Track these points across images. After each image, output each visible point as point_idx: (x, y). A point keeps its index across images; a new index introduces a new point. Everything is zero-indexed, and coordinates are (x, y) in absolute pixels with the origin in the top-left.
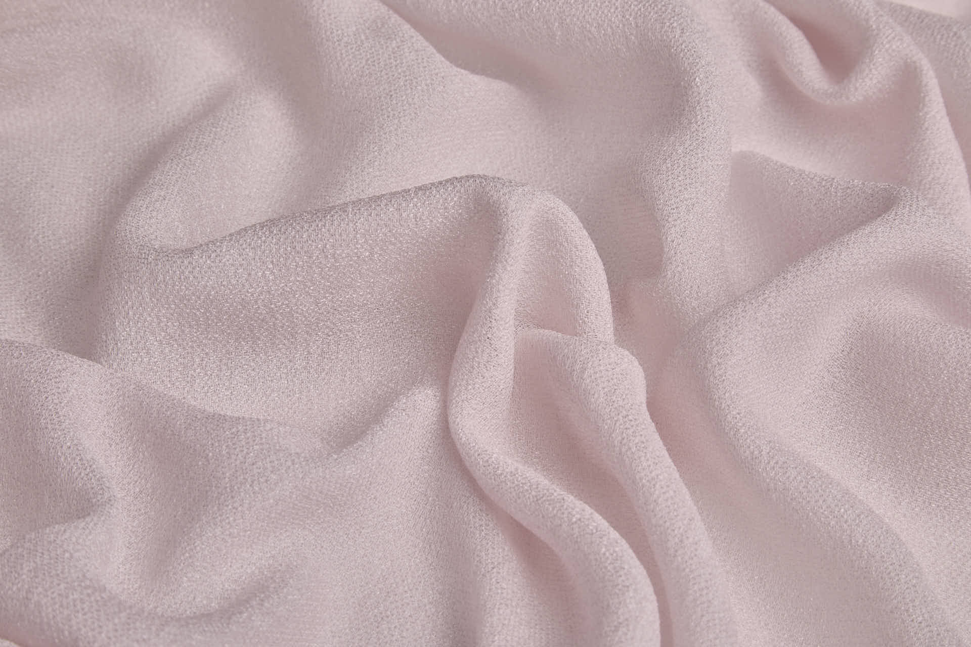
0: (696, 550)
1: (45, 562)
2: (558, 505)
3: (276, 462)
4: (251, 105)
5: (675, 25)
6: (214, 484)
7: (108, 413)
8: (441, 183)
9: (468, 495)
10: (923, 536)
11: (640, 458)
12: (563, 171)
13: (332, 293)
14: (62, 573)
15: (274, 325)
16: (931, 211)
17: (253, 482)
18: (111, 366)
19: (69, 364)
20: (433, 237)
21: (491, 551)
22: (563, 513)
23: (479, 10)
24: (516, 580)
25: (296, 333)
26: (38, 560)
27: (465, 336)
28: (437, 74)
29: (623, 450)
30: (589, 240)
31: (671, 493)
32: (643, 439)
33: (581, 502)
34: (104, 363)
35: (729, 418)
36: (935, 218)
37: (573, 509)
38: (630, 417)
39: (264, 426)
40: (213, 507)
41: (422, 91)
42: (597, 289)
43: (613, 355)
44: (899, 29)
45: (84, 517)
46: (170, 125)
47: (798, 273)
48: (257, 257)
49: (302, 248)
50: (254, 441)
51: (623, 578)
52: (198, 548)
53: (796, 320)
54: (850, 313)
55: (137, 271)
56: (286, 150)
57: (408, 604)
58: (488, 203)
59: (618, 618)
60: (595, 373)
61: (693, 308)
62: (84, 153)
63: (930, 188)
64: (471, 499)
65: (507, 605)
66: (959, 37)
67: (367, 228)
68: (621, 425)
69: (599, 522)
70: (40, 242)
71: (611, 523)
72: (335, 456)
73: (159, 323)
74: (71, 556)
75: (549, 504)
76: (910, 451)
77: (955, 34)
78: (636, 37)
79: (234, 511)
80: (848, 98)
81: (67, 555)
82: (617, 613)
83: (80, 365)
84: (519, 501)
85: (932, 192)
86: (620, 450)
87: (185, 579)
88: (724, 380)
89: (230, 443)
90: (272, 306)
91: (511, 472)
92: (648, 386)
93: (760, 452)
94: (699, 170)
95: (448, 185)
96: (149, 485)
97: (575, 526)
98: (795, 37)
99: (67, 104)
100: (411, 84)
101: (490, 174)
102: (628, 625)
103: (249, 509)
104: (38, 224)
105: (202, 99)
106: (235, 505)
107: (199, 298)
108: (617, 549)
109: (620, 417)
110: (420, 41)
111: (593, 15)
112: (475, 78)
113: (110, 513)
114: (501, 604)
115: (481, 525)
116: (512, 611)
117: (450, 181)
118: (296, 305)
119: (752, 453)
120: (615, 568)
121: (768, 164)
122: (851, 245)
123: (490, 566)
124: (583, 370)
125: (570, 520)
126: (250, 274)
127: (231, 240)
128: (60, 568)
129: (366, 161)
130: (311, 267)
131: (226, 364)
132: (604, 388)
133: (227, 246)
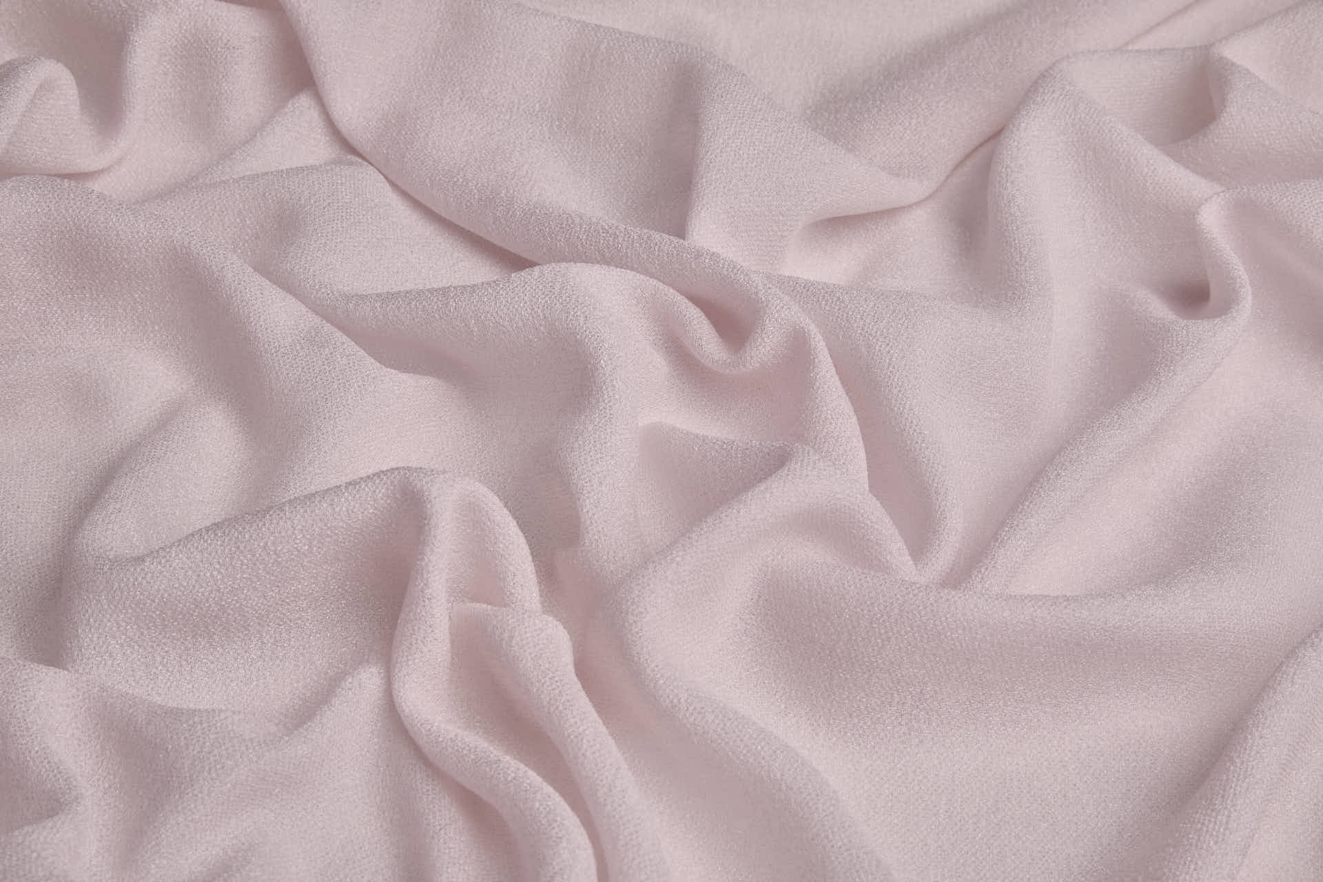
0: (624, 797)
1: (14, 863)
2: (494, 766)
3: (231, 749)
4: (200, 417)
5: (579, 313)
6: (175, 775)
7: (76, 716)
8: (368, 477)
9: (414, 762)
10: (841, 764)
11: (567, 715)
12: (492, 454)
13: (278, 586)
14: (30, 872)
15: (227, 619)
16: (821, 464)
17: (210, 769)
18: (77, 671)
19: (35, 673)
20: (367, 527)
21: (438, 813)
22: (499, 774)
23: (403, 313)
24: (462, 839)
25: (249, 625)
26: (6, 862)
27: (403, 615)
28: (368, 375)
29: (552, 709)
30: (511, 518)
31: (598, 746)
32: (569, 697)
33: (516, 761)
34: (70, 669)
35: (648, 671)
36: (825, 470)
37: (508, 769)
38: (557, 679)
39: (219, 716)
40: (175, 795)
41: (356, 393)
42: (520, 561)
43: (537, 621)
44: (787, 298)
45: (52, 817)
46: (128, 441)
47: (702, 532)
48: (205, 559)
49: (245, 548)
50: (210, 731)
51: (557, 830)
52: (163, 836)
53: (704, 575)
54: (756, 564)
55: (94, 581)
56: (236, 456)
57: (366, 870)
58: (413, 491)
59: (554, 868)
60: (522, 640)
61: (612, 571)
62: (48, 473)
63: (825, 442)
64: (417, 767)
65: (454, 864)
66: (843, 302)
67: (304, 524)
68: (548, 686)
69: (534, 778)
70: (9, 559)
71: (544, 777)
72: (287, 738)
73: (119, 628)
74: (39, 856)
75: (487, 766)
76: (822, 686)
77: (839, 299)
78: (545, 327)
79: (194, 798)
80: (744, 366)
81: (35, 855)
82: (552, 864)
83: (46, 674)
84: (460, 765)
85: (827, 444)
86: (549, 710)
87: (153, 866)
88: (640, 637)
89: (187, 735)
90: (223, 603)
91: (451, 739)
92: (574, 647)
93: (679, 700)
94: (609, 444)
95: (375, 478)
96: (117, 780)
97: (511, 784)
98: (694, 315)
99: (31, 429)
100: (344, 387)
101: (413, 465)
102: (562, 875)
103: (209, 795)
104: (6, 543)
105: (156, 416)
106: (196, 792)
107: (154, 601)
108: (550, 803)
109: (547, 679)
110: (351, 346)
111: (505, 310)
112: (404, 376)
113: (77, 810)
114: (449, 863)
115: (428, 790)
116: (459, 869)
117: (377, 475)
118: (245, 600)
119: (672, 702)
120: (548, 821)
121: (675, 433)
122: (749, 502)
123: (438, 828)
124: (512, 637)
125: (506, 780)
126: (199, 576)
127: (179, 545)
128: (27, 867)
129: (307, 461)
130: (255, 564)
131: (186, 660)
132: (530, 654)
133: (176, 552)
